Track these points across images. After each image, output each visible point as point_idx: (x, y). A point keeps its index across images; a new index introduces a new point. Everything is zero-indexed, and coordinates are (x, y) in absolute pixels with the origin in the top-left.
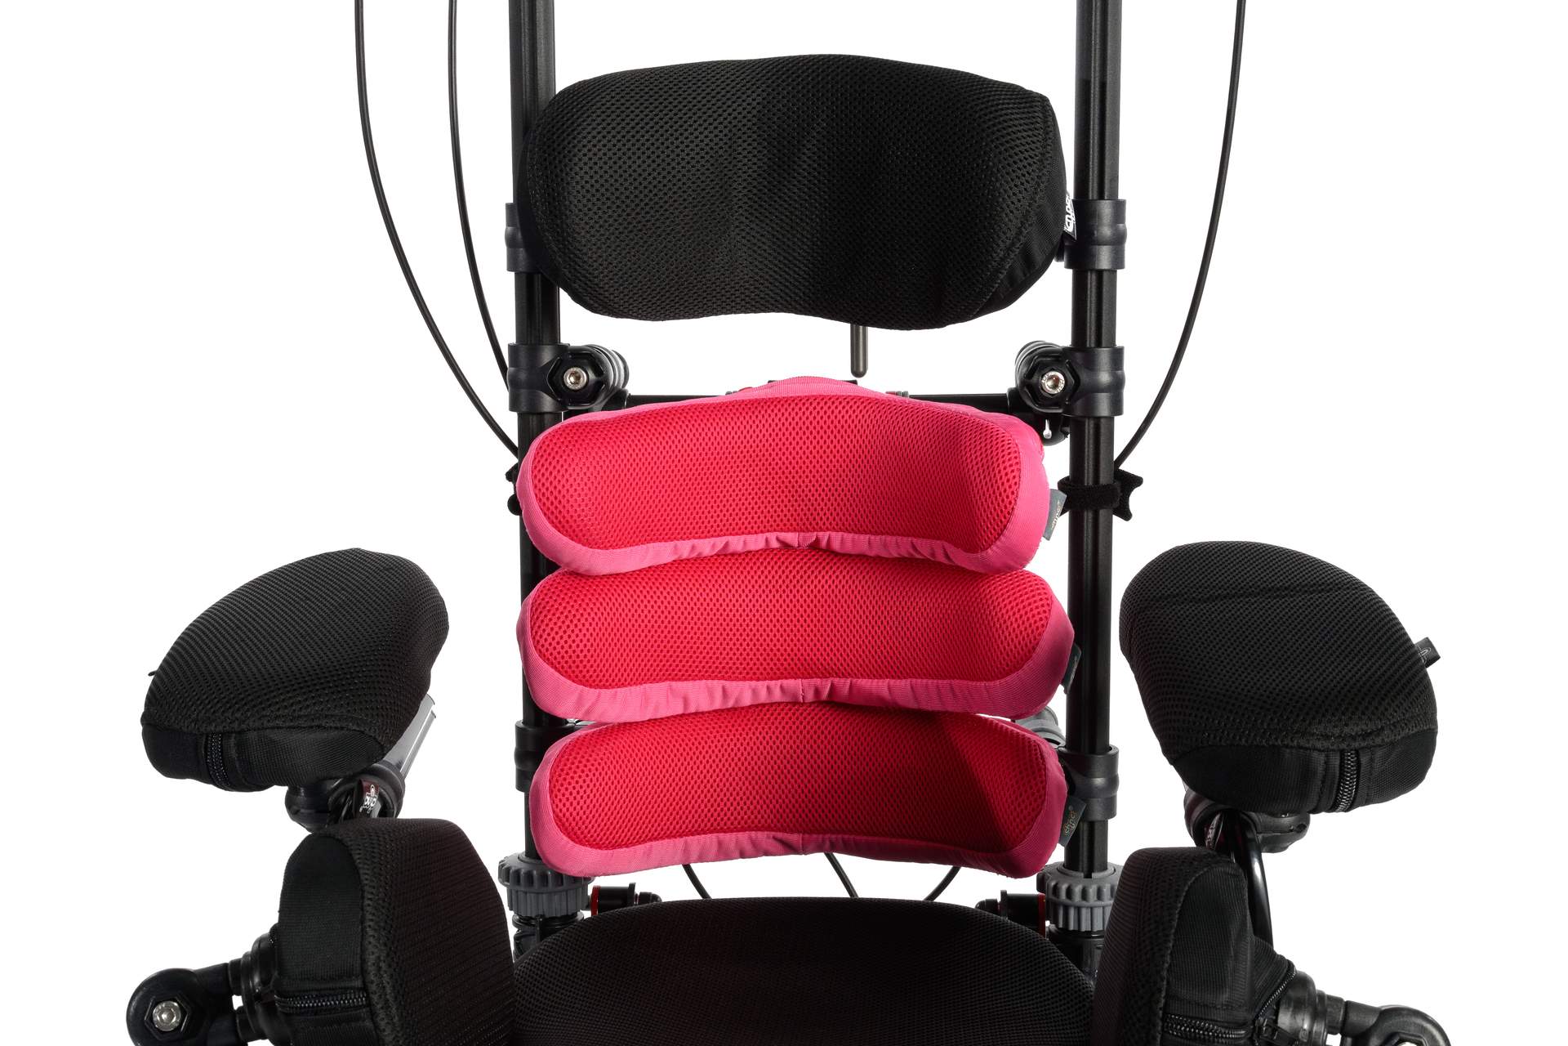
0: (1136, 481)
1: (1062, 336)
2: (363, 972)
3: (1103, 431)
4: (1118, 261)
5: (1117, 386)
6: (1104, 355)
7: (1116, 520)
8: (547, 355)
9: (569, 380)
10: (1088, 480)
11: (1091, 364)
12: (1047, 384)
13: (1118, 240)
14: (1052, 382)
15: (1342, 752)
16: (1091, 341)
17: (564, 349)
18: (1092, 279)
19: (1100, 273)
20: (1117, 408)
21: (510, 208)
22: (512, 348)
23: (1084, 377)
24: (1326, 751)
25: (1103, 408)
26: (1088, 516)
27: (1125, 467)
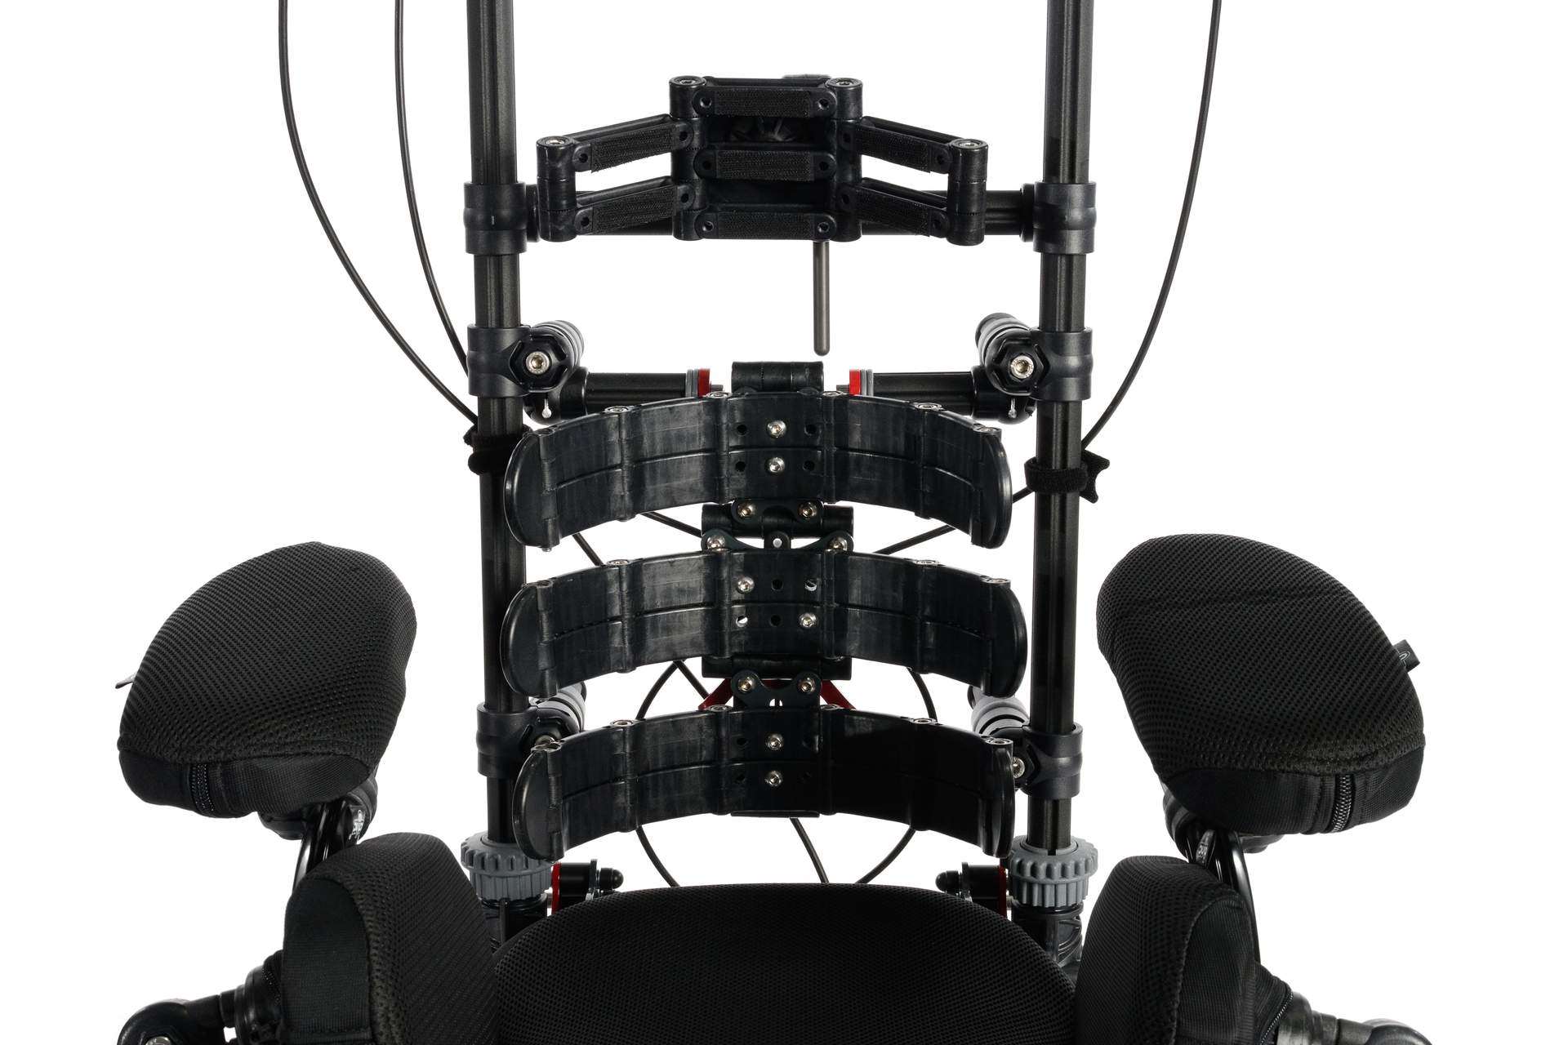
0: (1102, 464)
1: (1029, 317)
2: (372, 1024)
3: (1071, 413)
4: (1088, 246)
5: (1086, 367)
6: (1073, 339)
7: (1083, 502)
8: (508, 339)
9: (532, 365)
10: (1056, 464)
11: (1059, 348)
12: (1016, 368)
13: (1088, 224)
14: (1021, 367)
15: (1337, 778)
16: (1060, 326)
17: (525, 332)
18: (1062, 263)
19: (1070, 257)
20: (1085, 392)
21: (469, 190)
22: (472, 332)
23: (1053, 360)
24: (1322, 776)
25: (1071, 392)
26: (1055, 500)
27: (1092, 448)
